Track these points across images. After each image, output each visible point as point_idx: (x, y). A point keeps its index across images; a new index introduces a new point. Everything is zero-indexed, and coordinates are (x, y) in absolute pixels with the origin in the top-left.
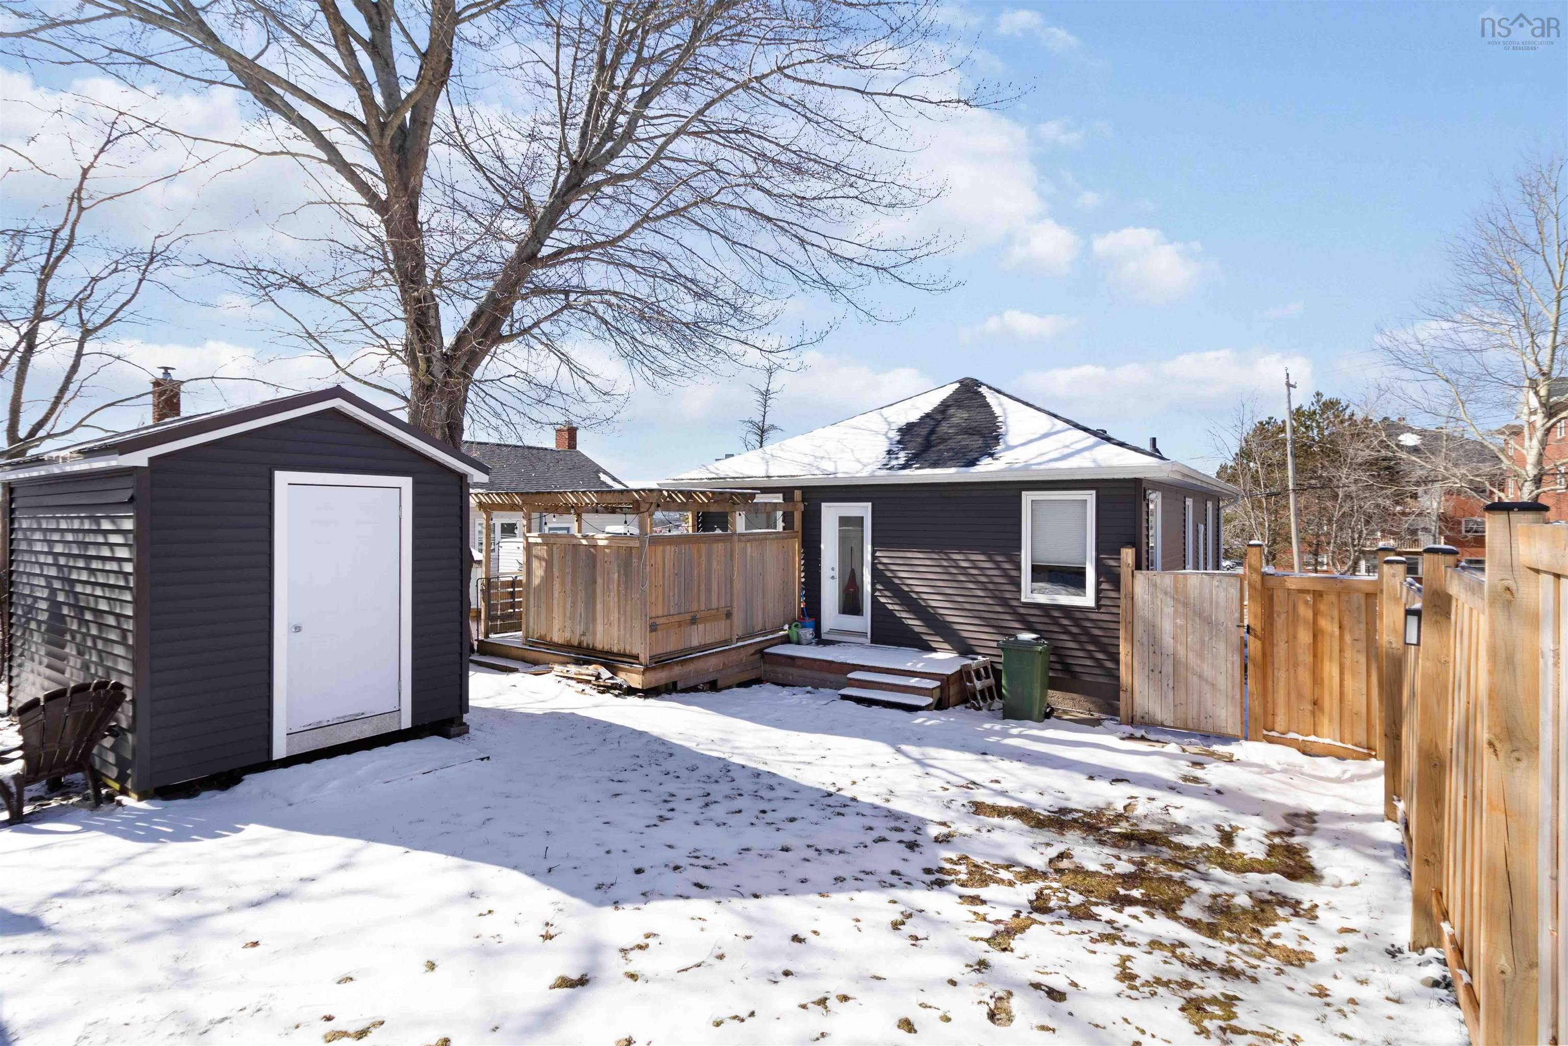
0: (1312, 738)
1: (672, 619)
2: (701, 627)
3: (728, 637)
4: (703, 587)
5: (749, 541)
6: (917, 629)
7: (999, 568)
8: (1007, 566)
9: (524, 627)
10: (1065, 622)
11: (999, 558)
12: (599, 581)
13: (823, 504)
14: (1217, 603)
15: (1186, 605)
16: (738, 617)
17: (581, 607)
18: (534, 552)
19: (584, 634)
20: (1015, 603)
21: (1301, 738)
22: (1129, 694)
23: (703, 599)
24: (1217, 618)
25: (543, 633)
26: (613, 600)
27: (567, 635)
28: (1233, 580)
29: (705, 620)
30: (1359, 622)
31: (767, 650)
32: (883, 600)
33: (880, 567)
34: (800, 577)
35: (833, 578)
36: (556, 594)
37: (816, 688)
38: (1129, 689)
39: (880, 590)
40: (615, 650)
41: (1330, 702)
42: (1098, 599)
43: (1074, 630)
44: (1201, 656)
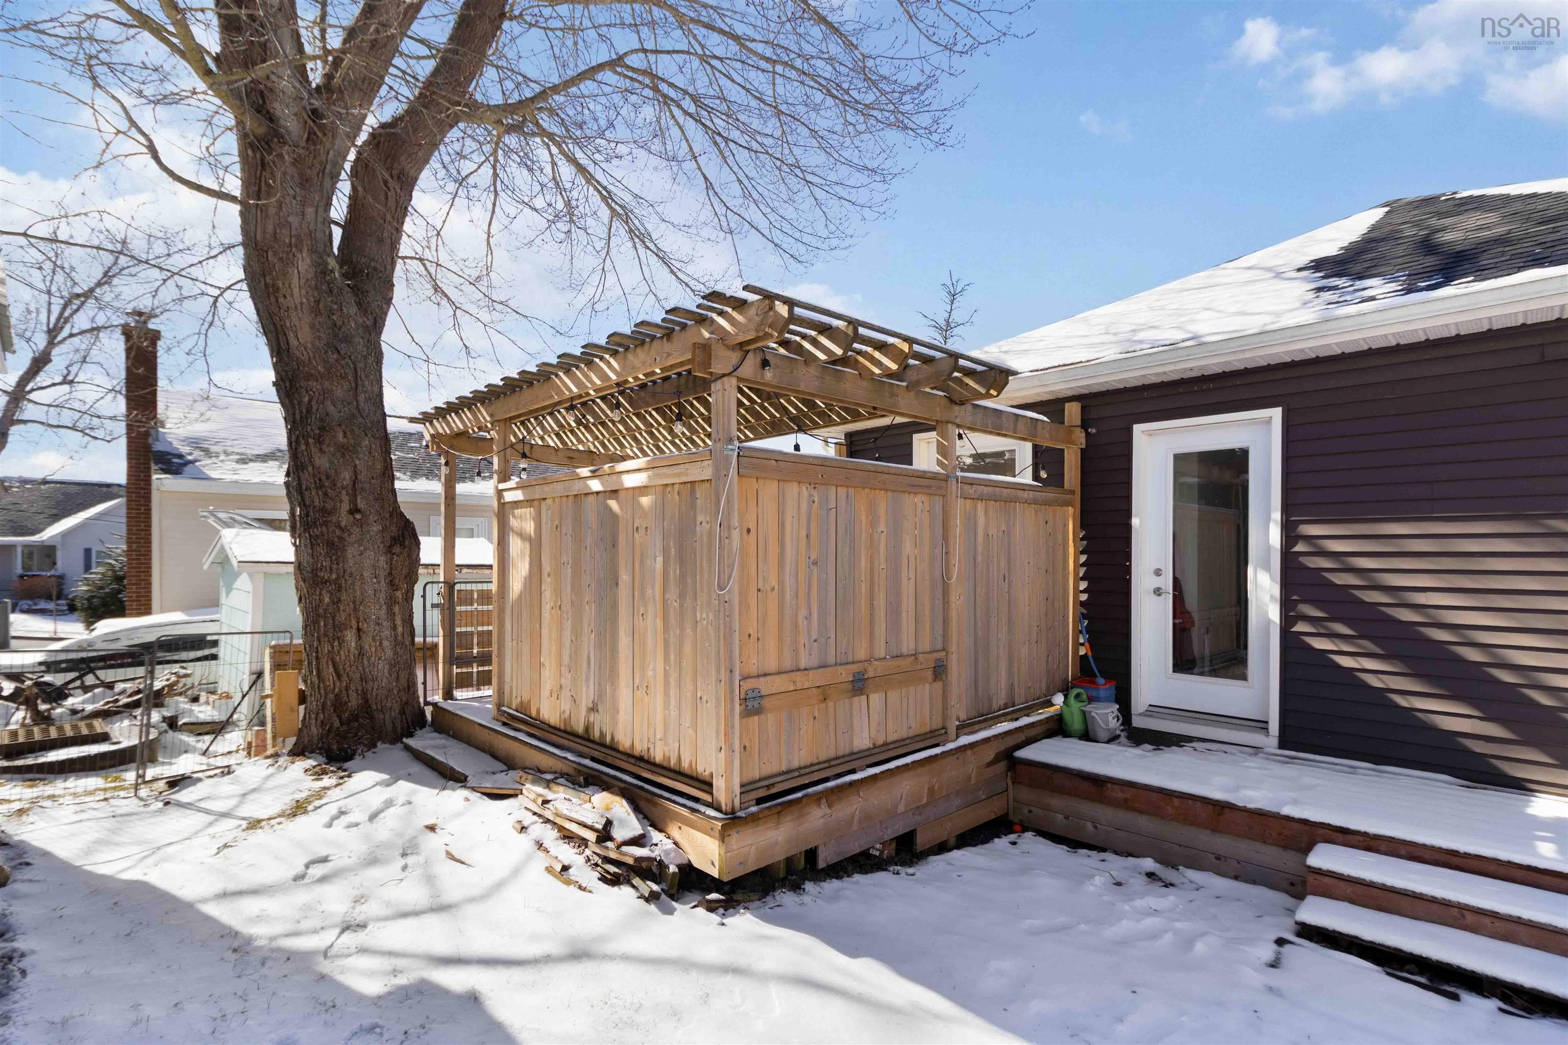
1: (803, 681)
2: (876, 699)
3: (937, 724)
4: (881, 601)
5: (980, 498)
9: (495, 680)
12: (624, 577)
13: (1138, 428)
16: (958, 672)
17: (588, 642)
18: (514, 523)
19: (593, 709)
23: (881, 628)
25: (525, 698)
26: (652, 624)
27: (566, 705)
29: (886, 682)
31: (1023, 753)
33: (1309, 561)
34: (1077, 592)
35: (1158, 592)
36: (546, 615)
37: (1170, 863)
40: (658, 758)
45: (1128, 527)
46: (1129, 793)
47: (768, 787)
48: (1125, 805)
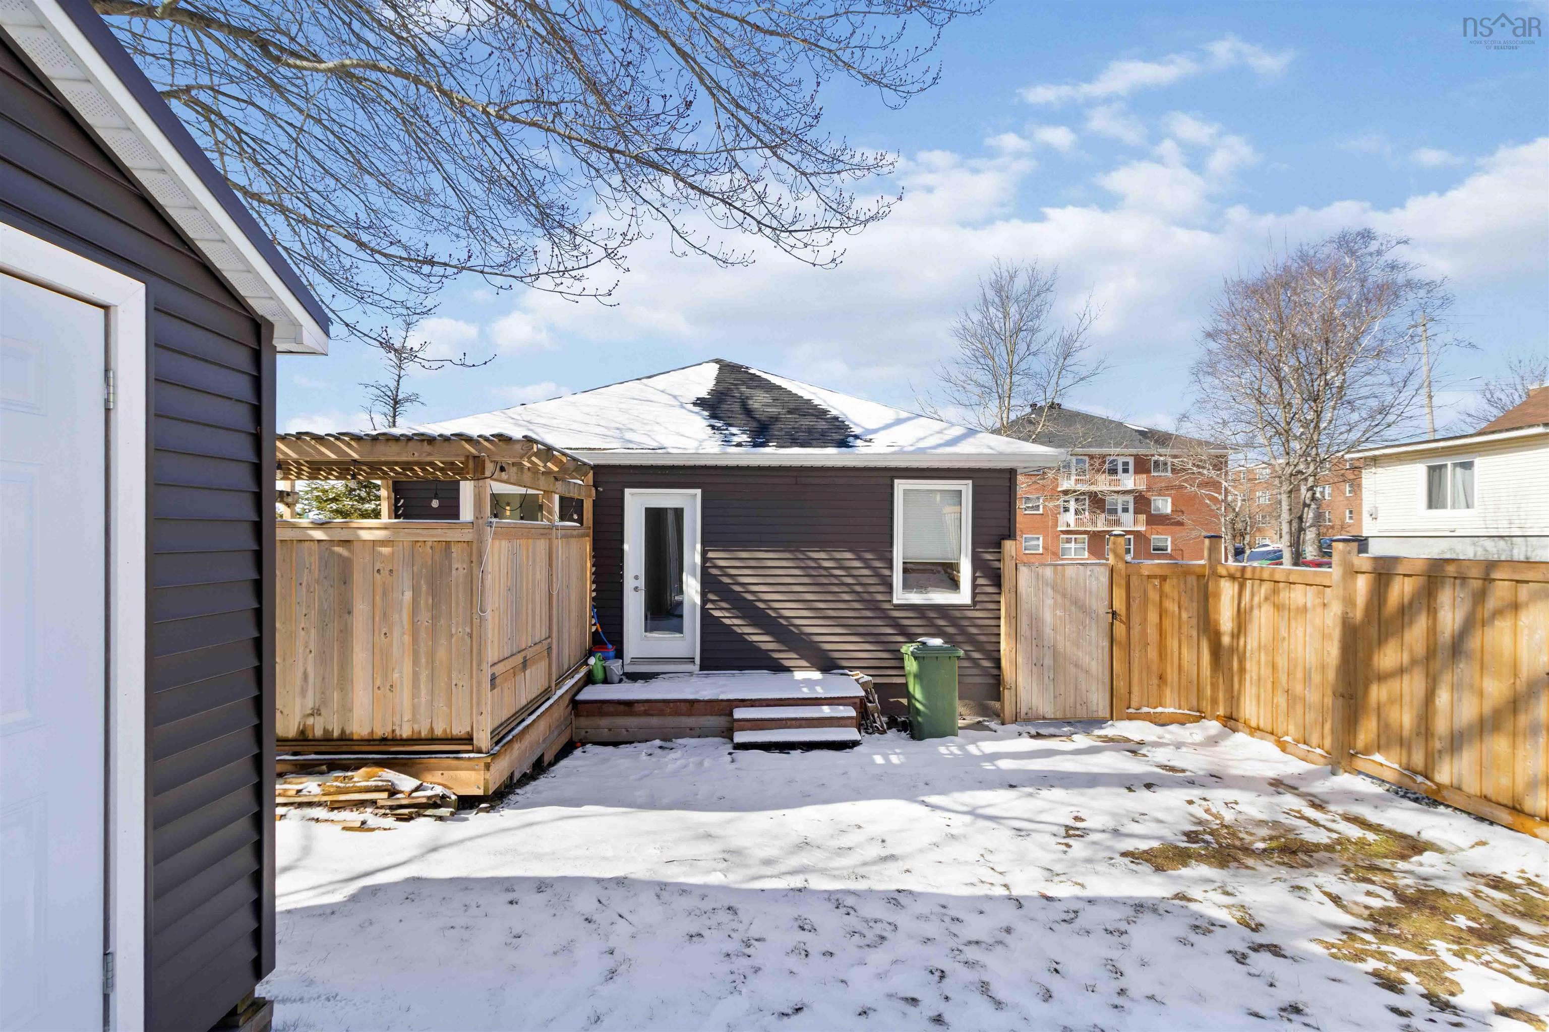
0: (1159, 710)
2: (528, 672)
3: (547, 685)
4: (530, 611)
6: (764, 646)
7: (868, 567)
8: (878, 564)
10: (941, 622)
11: (869, 556)
12: (361, 608)
13: (628, 491)
14: (1090, 592)
15: (1064, 596)
16: (555, 653)
20: (886, 606)
21: (1152, 711)
22: (1013, 691)
23: (530, 627)
24: (1090, 607)
26: (398, 639)
28: (1102, 569)
29: (533, 661)
30: (1192, 601)
31: (581, 697)
32: (717, 613)
33: (714, 571)
35: (636, 589)
37: (668, 739)
38: (1013, 686)
39: (713, 601)
41: (1172, 675)
42: (974, 595)
43: (951, 630)
44: (1077, 645)
45: (622, 551)
46: (646, 706)
47: (498, 734)
48: (646, 713)
